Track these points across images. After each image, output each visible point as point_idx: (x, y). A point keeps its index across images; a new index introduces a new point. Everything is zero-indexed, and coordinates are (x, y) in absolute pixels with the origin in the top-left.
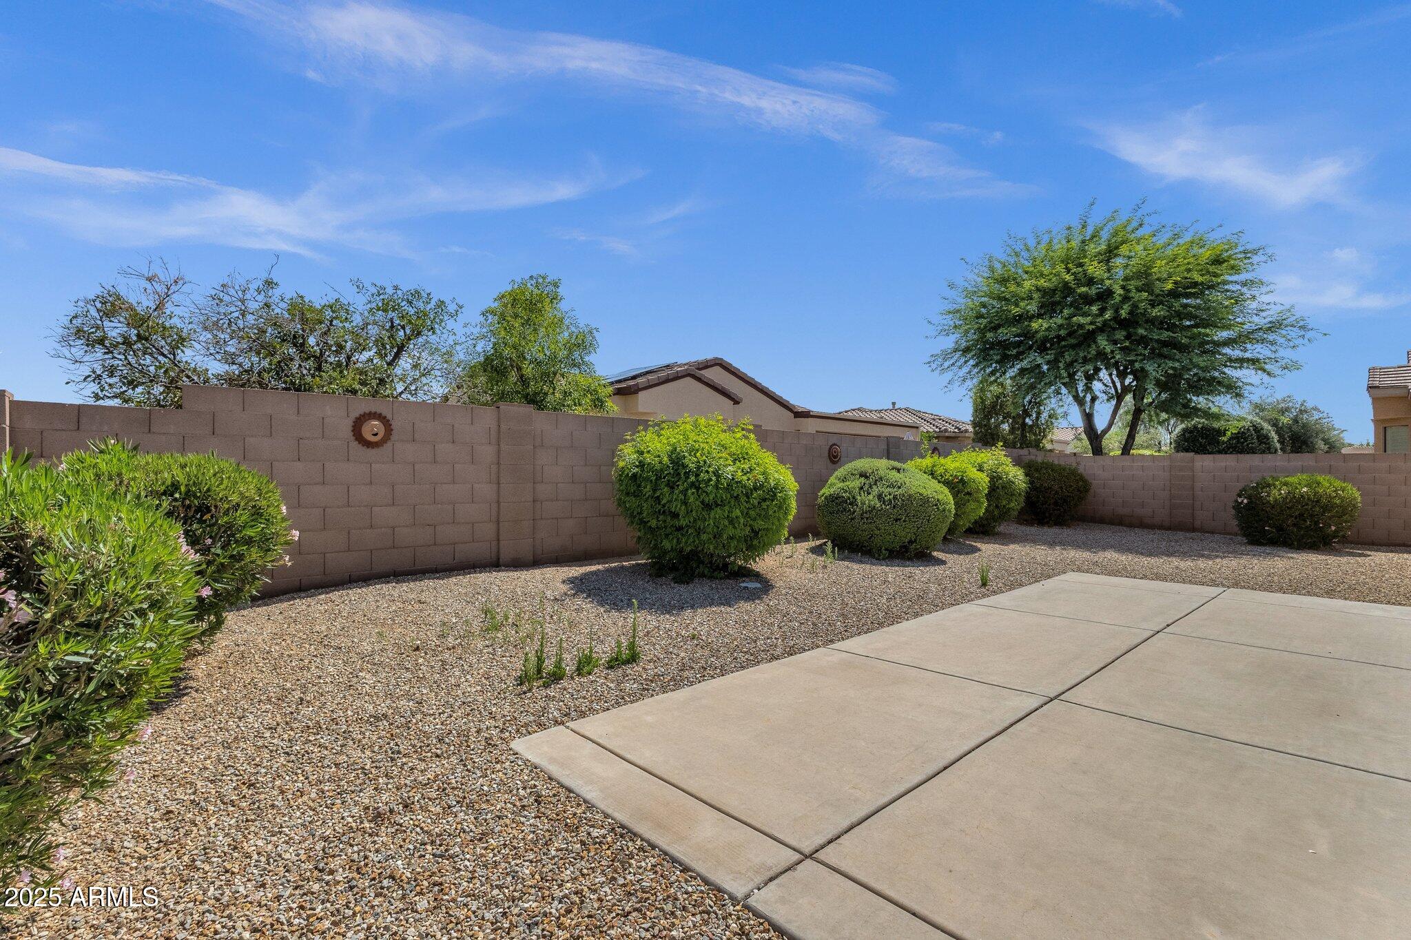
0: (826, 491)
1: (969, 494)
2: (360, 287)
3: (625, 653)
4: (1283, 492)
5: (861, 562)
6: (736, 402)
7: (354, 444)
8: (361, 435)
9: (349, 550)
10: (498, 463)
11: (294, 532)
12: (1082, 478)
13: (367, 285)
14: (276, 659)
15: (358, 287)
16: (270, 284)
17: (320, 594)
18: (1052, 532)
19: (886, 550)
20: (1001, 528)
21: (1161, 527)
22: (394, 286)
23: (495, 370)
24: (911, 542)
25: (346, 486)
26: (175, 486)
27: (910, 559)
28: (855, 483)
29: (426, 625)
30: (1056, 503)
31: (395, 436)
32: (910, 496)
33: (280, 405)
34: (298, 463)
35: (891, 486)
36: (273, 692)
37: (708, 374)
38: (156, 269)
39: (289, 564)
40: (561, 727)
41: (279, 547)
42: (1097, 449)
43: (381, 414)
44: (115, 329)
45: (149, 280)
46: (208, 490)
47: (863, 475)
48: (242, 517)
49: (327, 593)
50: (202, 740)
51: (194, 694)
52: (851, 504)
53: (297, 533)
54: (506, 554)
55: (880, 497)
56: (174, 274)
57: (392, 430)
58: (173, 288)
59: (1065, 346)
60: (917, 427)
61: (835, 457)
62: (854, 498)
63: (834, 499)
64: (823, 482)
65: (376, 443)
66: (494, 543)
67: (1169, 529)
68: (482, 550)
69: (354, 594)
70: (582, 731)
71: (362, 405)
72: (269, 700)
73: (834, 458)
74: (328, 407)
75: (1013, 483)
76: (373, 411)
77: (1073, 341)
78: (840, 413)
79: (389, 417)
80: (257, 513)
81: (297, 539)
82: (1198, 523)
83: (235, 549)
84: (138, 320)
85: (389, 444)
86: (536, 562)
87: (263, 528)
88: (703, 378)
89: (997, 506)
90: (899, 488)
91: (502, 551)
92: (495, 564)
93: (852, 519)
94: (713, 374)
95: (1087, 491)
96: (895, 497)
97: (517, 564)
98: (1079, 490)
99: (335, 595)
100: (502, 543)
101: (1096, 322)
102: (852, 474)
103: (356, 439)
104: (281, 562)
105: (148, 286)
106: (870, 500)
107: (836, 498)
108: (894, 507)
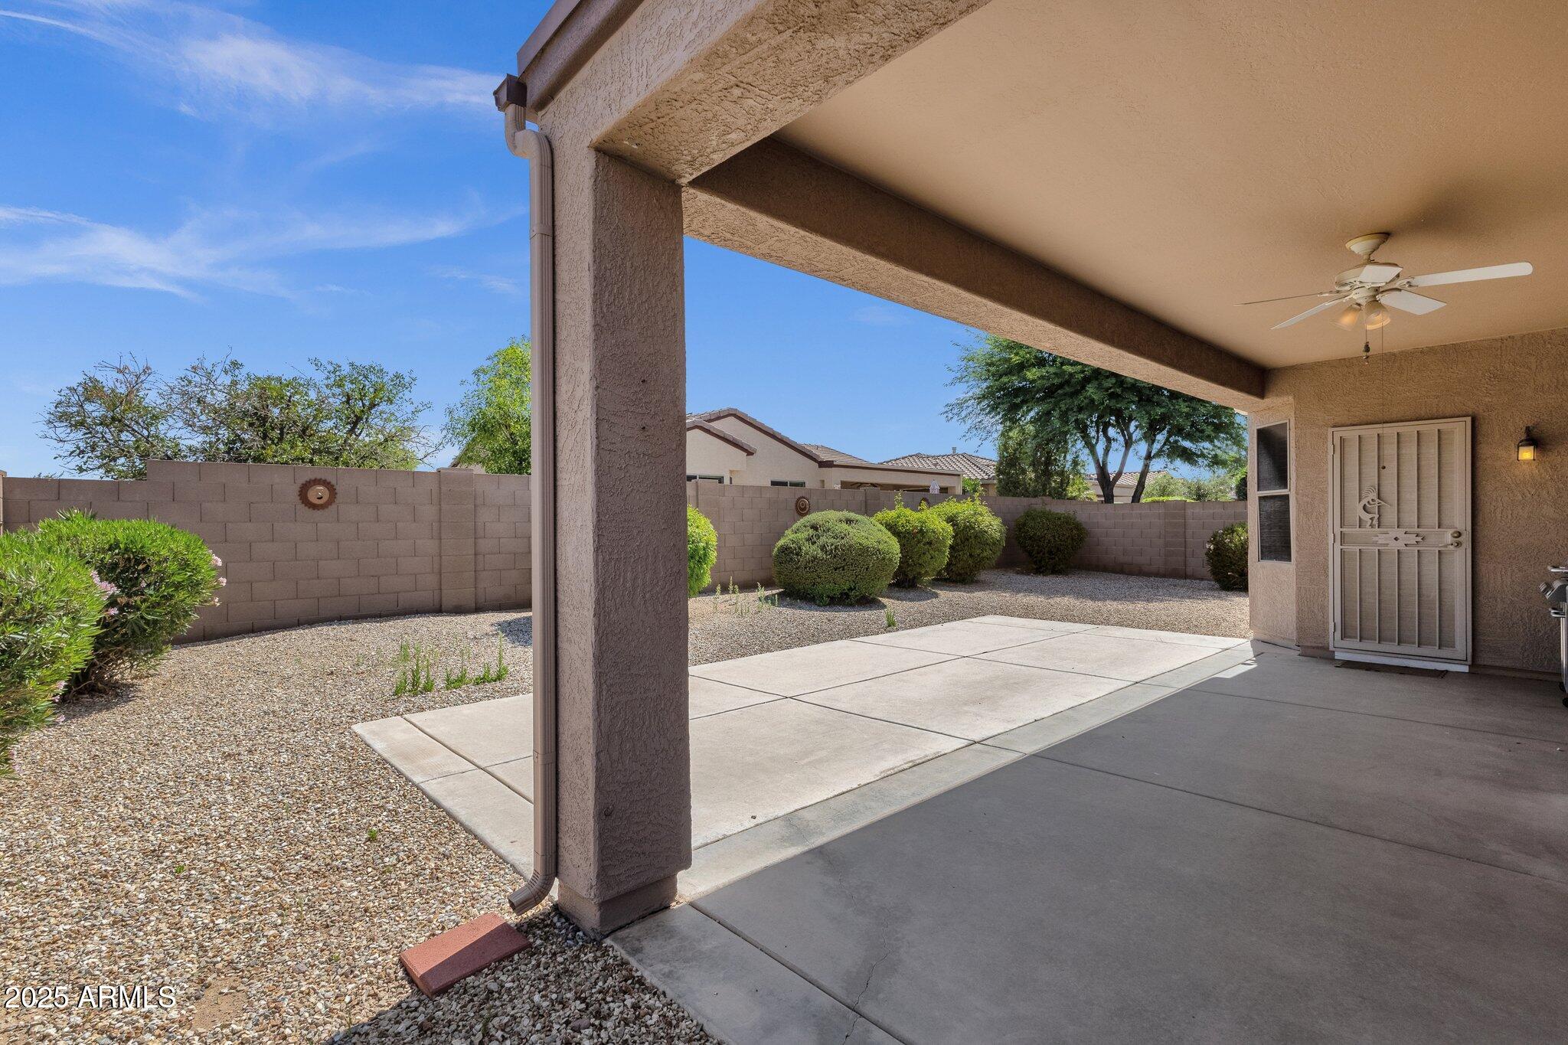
0: (781, 542)
1: (930, 543)
2: (317, 364)
3: (493, 674)
4: (1242, 538)
5: (800, 608)
6: (750, 453)
7: (301, 507)
8: (306, 498)
9: (297, 598)
10: (440, 521)
11: (221, 578)
12: (1078, 527)
13: (325, 363)
14: (210, 679)
15: (316, 365)
16: (235, 365)
17: (267, 634)
18: (1050, 580)
19: (828, 597)
20: (983, 576)
21: (1157, 575)
22: (350, 363)
23: (483, 428)
24: (851, 589)
25: (294, 544)
26: (117, 545)
27: (851, 605)
28: (802, 536)
29: (347, 657)
30: (1050, 552)
31: (339, 498)
32: (851, 546)
33: (235, 475)
34: (250, 524)
35: (835, 537)
36: (198, 699)
37: (716, 425)
38: (127, 361)
39: (218, 604)
40: (399, 717)
41: (208, 591)
42: (1109, 498)
43: (325, 480)
44: (95, 410)
45: (120, 371)
46: (142, 547)
47: (814, 527)
48: (172, 566)
49: (274, 633)
50: (132, 725)
51: (138, 700)
52: (797, 554)
53: (225, 580)
54: (448, 602)
55: (823, 548)
56: (142, 366)
57: (336, 494)
58: (143, 377)
59: (1061, 395)
60: (959, 475)
61: (804, 509)
62: (800, 548)
63: (785, 550)
64: (780, 535)
65: (322, 505)
66: (437, 592)
67: (1164, 576)
68: (425, 597)
69: (294, 634)
70: (413, 720)
71: (307, 473)
72: (193, 704)
73: (802, 510)
74: (276, 476)
75: (986, 532)
76: (318, 478)
77: (1067, 389)
78: (882, 464)
79: (333, 482)
80: (185, 565)
81: (224, 584)
82: (1189, 571)
83: (165, 591)
84: (113, 401)
85: (333, 508)
86: (478, 609)
87: (191, 575)
88: (712, 430)
89: (971, 555)
90: (843, 538)
91: (444, 599)
92: (438, 610)
93: (797, 568)
94: (727, 426)
95: (1081, 540)
96: (836, 548)
97: (459, 610)
98: (1072, 539)
99: (279, 635)
100: (444, 592)
101: (1085, 371)
102: (805, 526)
103: (303, 503)
104: (212, 603)
105: (120, 376)
106: (813, 550)
107: (786, 549)
108: (835, 557)
